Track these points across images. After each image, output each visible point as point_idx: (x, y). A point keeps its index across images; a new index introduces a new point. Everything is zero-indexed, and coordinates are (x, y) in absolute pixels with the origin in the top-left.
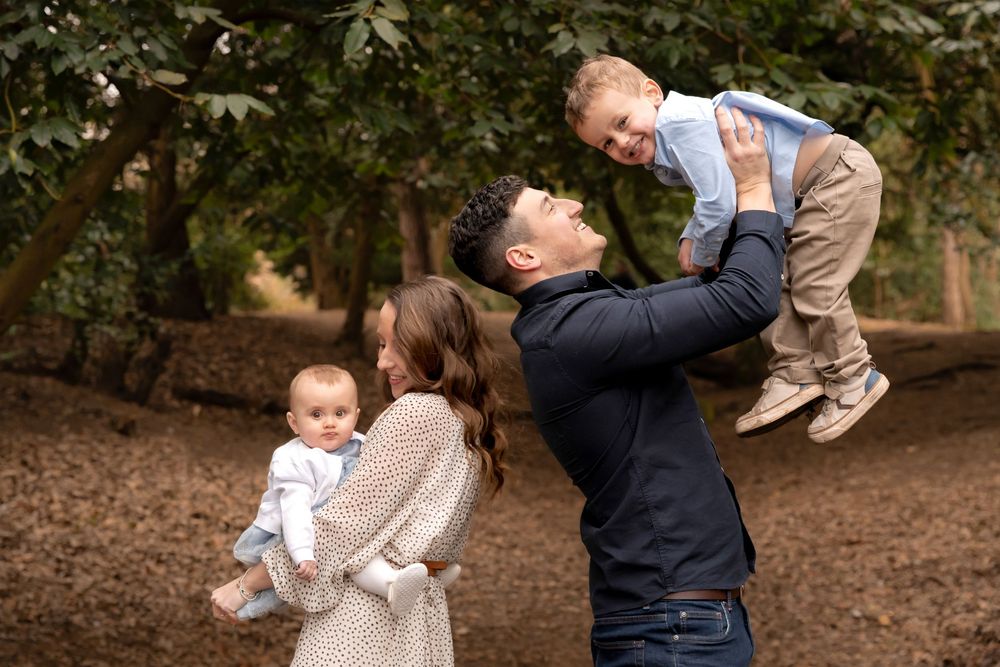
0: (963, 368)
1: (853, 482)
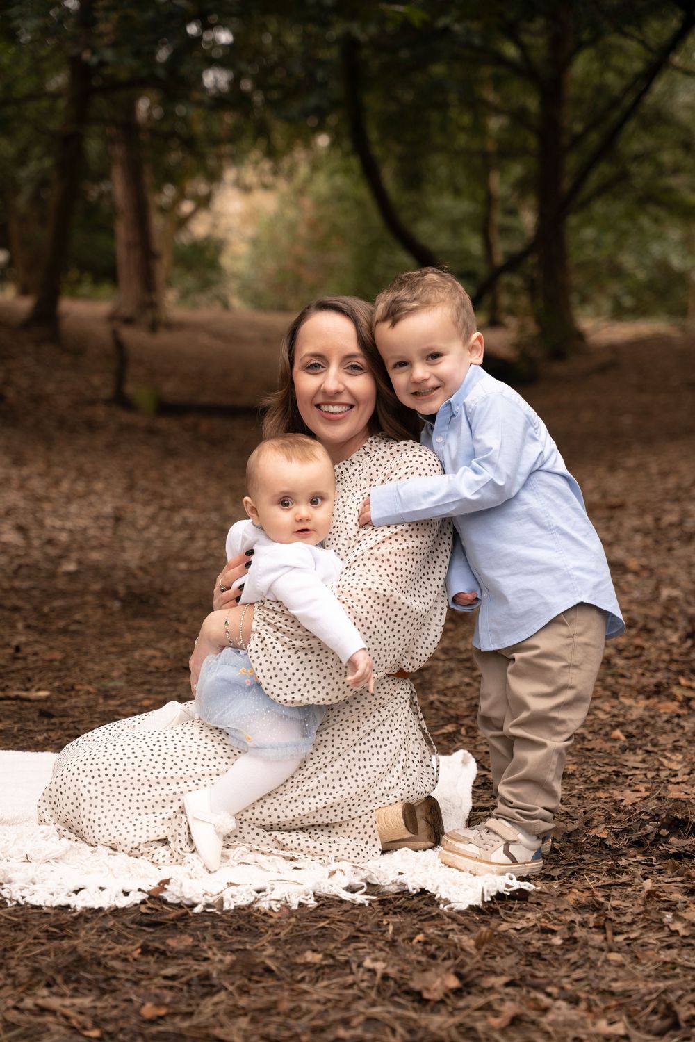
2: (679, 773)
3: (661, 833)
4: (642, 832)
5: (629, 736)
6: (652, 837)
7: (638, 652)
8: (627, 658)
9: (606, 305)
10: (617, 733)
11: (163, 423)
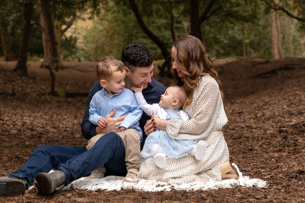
0: (280, 69)
1: (238, 101)
2: (295, 165)
3: (297, 175)
4: (292, 175)
5: (276, 160)
6: (295, 176)
7: (269, 143)
8: (266, 145)
9: (215, 53)
10: (273, 160)
11: (70, 100)
